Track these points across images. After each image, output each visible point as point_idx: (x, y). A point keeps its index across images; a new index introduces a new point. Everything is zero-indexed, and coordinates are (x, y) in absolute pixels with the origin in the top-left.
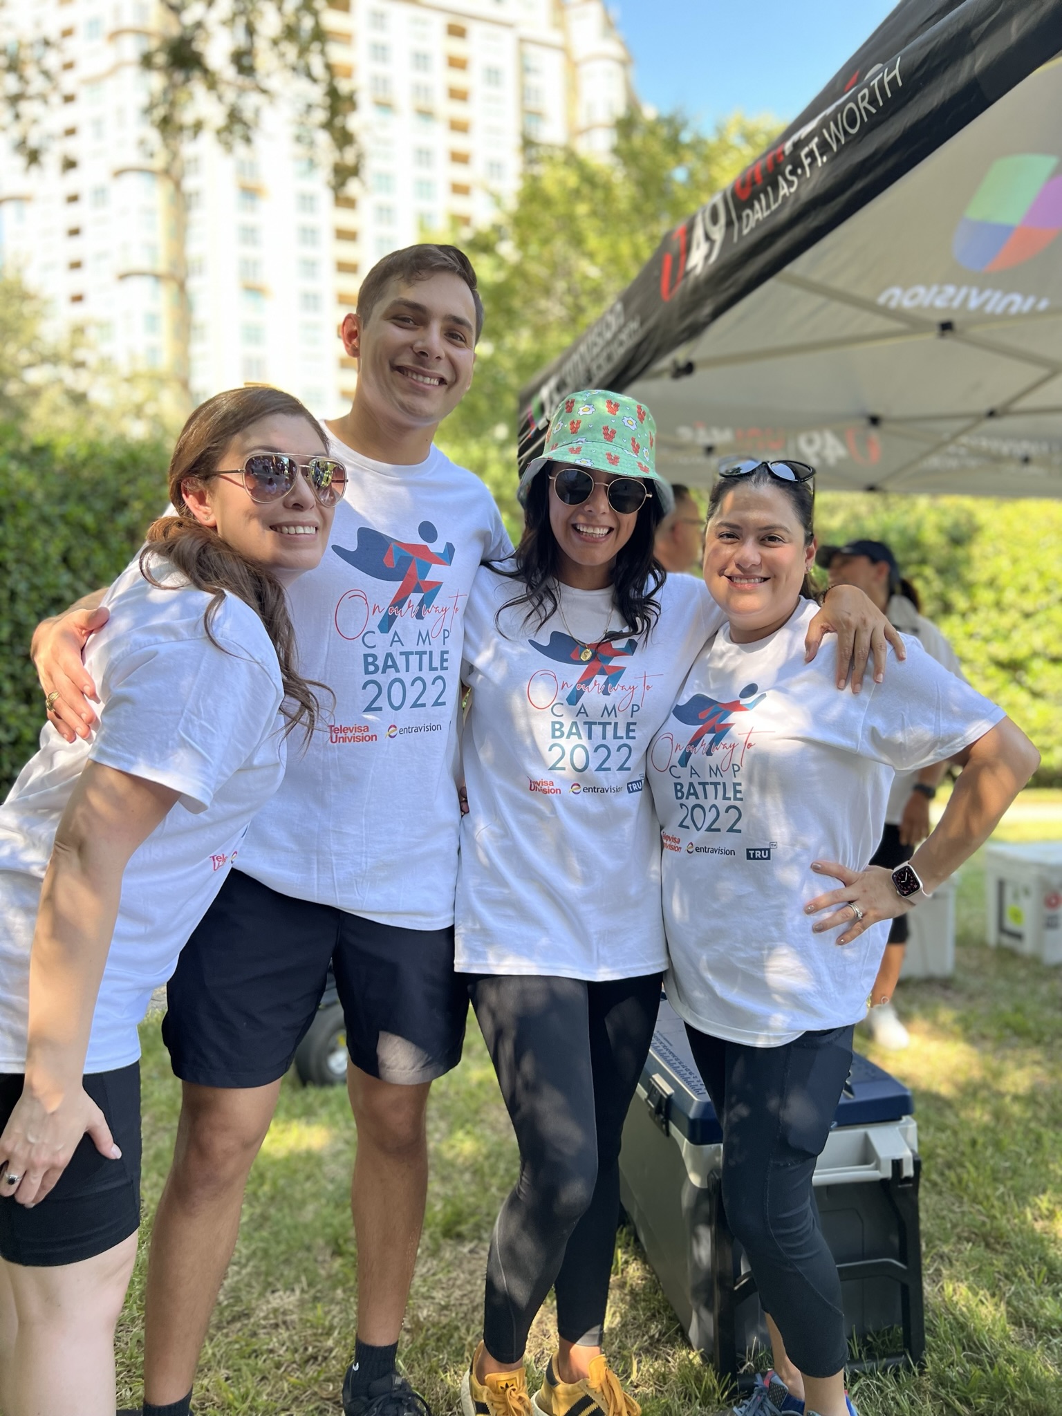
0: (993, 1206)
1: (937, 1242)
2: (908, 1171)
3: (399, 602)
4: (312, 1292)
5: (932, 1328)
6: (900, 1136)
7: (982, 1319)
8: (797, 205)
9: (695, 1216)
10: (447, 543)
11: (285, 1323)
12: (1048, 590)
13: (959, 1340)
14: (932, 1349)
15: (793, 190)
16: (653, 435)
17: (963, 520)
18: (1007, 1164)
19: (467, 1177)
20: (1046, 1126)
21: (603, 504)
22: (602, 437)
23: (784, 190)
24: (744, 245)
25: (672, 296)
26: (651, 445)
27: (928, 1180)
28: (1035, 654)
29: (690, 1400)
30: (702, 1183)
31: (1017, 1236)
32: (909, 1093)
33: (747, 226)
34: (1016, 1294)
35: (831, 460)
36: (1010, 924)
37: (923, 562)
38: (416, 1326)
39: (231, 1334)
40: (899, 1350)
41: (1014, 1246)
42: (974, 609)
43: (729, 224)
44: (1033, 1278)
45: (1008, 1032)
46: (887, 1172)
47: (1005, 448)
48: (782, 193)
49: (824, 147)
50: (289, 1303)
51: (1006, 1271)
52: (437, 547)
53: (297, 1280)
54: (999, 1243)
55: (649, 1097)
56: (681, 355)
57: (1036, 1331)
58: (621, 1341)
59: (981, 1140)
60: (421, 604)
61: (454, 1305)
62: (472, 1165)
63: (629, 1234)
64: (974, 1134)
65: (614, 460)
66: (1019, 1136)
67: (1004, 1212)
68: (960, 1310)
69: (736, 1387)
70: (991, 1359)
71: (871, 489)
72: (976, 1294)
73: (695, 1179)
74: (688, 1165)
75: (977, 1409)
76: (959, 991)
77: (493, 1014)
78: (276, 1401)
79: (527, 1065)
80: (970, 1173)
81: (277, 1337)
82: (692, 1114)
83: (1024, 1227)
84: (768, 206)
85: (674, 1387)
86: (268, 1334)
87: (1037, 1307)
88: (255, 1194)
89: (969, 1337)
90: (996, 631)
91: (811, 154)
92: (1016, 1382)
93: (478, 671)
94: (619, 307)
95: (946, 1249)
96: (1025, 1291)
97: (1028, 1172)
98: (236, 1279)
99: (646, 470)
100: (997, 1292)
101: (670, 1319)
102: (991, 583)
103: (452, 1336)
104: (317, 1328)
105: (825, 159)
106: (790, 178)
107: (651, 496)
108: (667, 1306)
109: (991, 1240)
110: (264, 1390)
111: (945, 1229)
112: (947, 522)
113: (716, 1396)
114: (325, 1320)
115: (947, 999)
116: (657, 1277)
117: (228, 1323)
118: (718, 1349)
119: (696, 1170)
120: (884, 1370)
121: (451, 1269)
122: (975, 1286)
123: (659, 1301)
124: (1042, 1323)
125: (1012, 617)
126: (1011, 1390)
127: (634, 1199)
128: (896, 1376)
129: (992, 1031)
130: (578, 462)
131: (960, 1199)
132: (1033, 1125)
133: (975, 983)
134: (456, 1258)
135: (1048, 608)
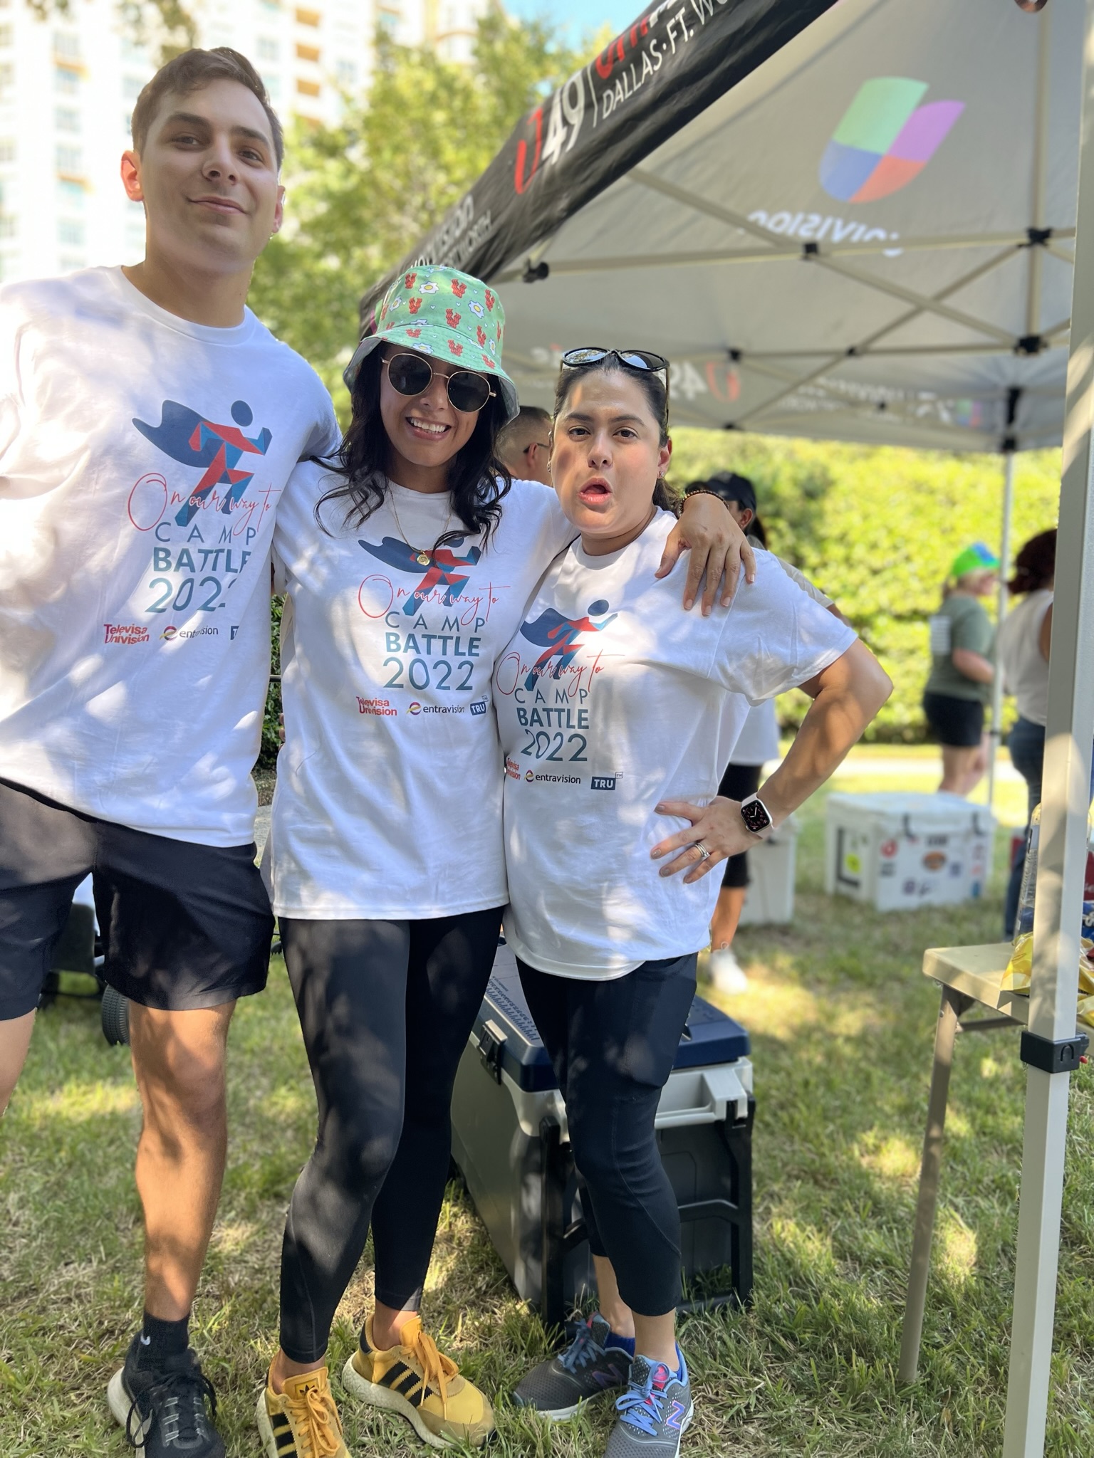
0: (822, 1144)
1: (768, 1181)
2: (743, 1112)
3: (202, 491)
4: (111, 1262)
5: (760, 1265)
6: (735, 1076)
7: (808, 1255)
8: (661, 85)
9: (526, 1164)
10: (264, 429)
11: (78, 1296)
12: (895, 548)
13: (786, 1276)
14: (759, 1287)
15: (657, 68)
16: (502, 326)
17: (818, 472)
18: (837, 1103)
19: (290, 1134)
20: (874, 1064)
21: (441, 398)
22: (445, 321)
23: (648, 68)
24: (604, 130)
25: (526, 189)
26: (499, 337)
27: (762, 1121)
28: (881, 611)
29: (515, 1352)
30: (533, 1131)
31: (844, 1172)
32: (745, 1034)
33: (607, 109)
34: (842, 1228)
35: (690, 395)
36: (848, 872)
37: (777, 514)
38: (226, 1293)
39: (16, 1311)
40: (728, 1289)
41: (841, 1181)
42: (824, 565)
43: (589, 106)
44: (858, 1212)
45: (842, 976)
46: (721, 1114)
47: (863, 393)
48: (645, 71)
49: (691, 19)
50: (84, 1276)
51: (833, 1206)
52: (251, 432)
53: (95, 1249)
54: (826, 1179)
55: (481, 1044)
56: (534, 254)
57: (860, 1265)
58: (446, 1296)
59: (813, 1080)
60: (228, 497)
61: (268, 1268)
62: (295, 1122)
63: (458, 1187)
64: (807, 1074)
65: (457, 350)
66: (850, 1075)
67: (832, 1149)
68: (788, 1246)
69: (563, 1336)
70: (817, 1294)
71: (729, 427)
72: (803, 1230)
73: (526, 1128)
74: (520, 1113)
75: (802, 1344)
76: (797, 937)
77: (304, 954)
78: (64, 1381)
79: (341, 1009)
80: (801, 1114)
81: (68, 1312)
82: (524, 1061)
83: (851, 1163)
84: (631, 87)
85: (499, 1339)
86: (59, 1309)
87: (862, 1241)
88: (50, 1161)
89: (796, 1274)
90: (844, 587)
91: (677, 27)
92: (840, 1316)
93: (297, 580)
94: (469, 201)
95: (776, 1187)
96: (850, 1225)
97: (858, 1110)
98: (23, 1252)
99: (491, 365)
100: (824, 1227)
101: (498, 1270)
102: (842, 539)
103: (265, 1301)
104: (114, 1301)
105: (692, 33)
106: (654, 54)
107: (495, 395)
108: (495, 1258)
109: (819, 1176)
110: (51, 1370)
111: (776, 1168)
112: (802, 475)
113: (543, 1346)
114: (124, 1292)
115: (785, 945)
116: (486, 1229)
117: (13, 1300)
118: (546, 1298)
119: (528, 1118)
120: (713, 1309)
121: (267, 1231)
122: (802, 1222)
123: (488, 1253)
124: (865, 1257)
125: (861, 573)
126: (835, 1324)
127: (464, 1149)
128: (724, 1315)
129: (827, 975)
130: (416, 348)
131: (791, 1139)
132: (863, 1065)
133: (812, 929)
134: (273, 1218)
135: (895, 565)
